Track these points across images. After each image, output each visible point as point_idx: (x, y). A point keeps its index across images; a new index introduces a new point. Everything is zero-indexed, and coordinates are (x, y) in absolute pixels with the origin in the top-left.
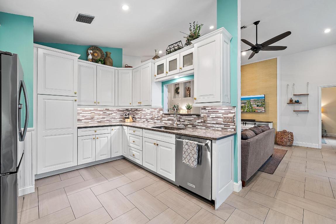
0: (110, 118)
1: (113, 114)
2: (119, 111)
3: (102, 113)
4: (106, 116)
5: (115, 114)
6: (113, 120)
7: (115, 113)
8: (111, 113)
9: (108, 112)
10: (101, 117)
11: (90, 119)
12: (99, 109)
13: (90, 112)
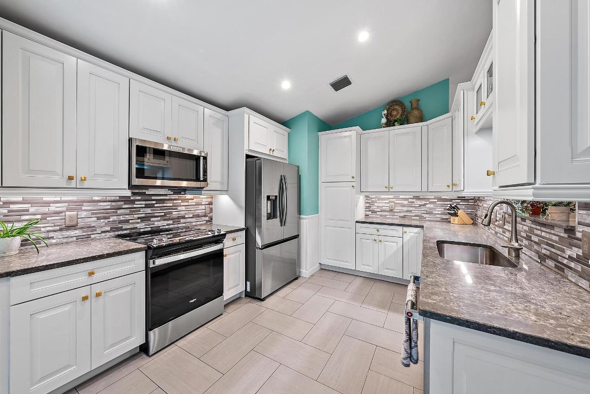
0: (423, 212)
1: (428, 206)
2: (440, 199)
3: (406, 202)
4: (414, 209)
5: (432, 206)
6: (428, 216)
7: (431, 203)
8: (423, 202)
9: (419, 202)
10: (405, 209)
11: (388, 211)
12: (401, 197)
13: (388, 201)
